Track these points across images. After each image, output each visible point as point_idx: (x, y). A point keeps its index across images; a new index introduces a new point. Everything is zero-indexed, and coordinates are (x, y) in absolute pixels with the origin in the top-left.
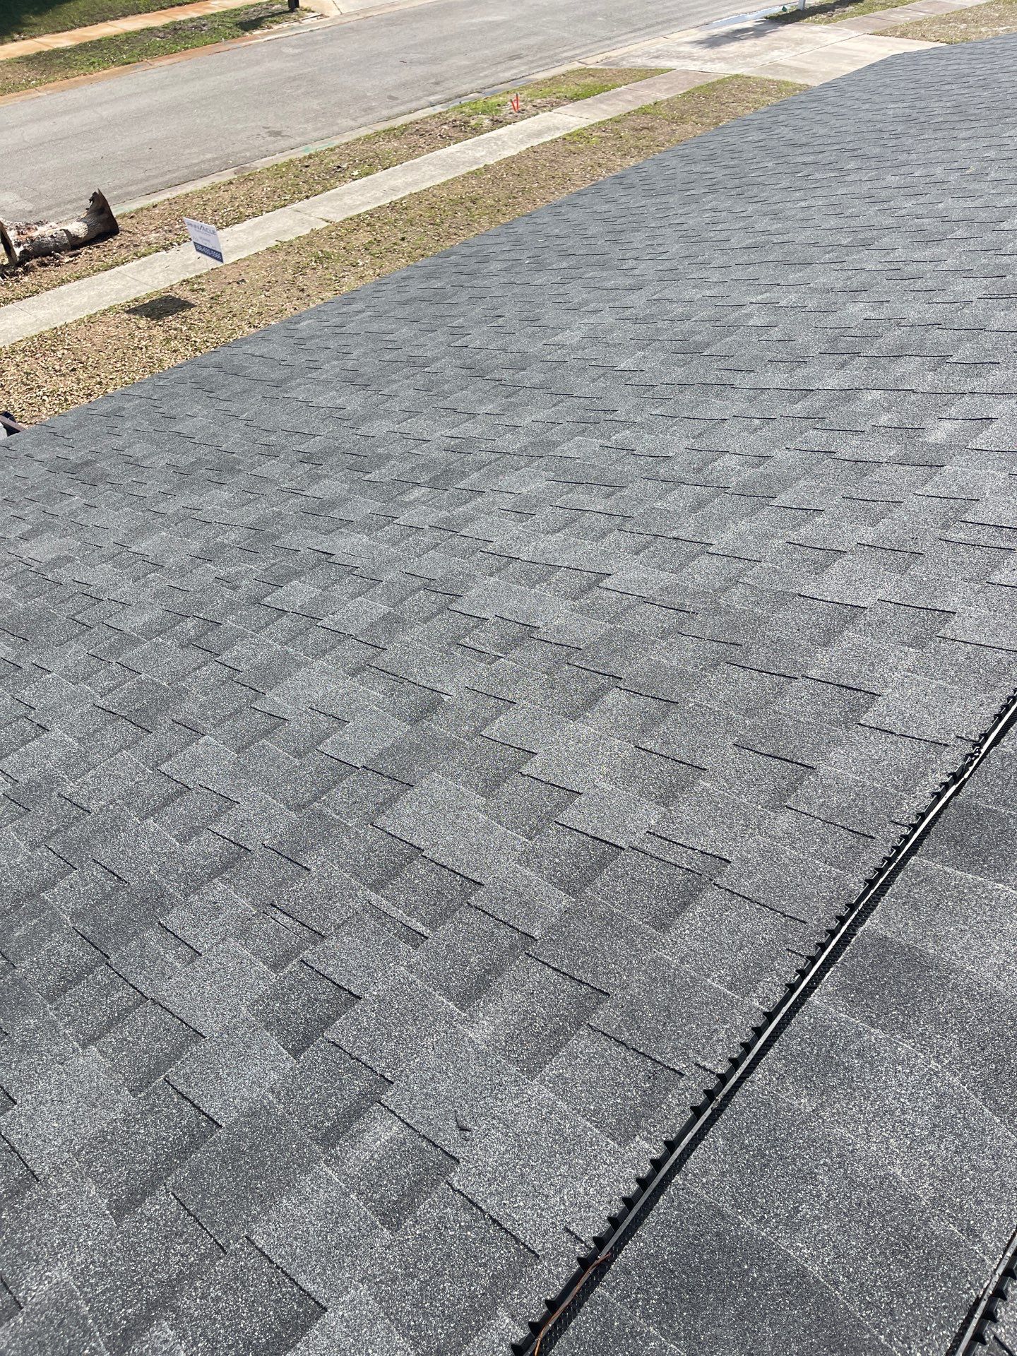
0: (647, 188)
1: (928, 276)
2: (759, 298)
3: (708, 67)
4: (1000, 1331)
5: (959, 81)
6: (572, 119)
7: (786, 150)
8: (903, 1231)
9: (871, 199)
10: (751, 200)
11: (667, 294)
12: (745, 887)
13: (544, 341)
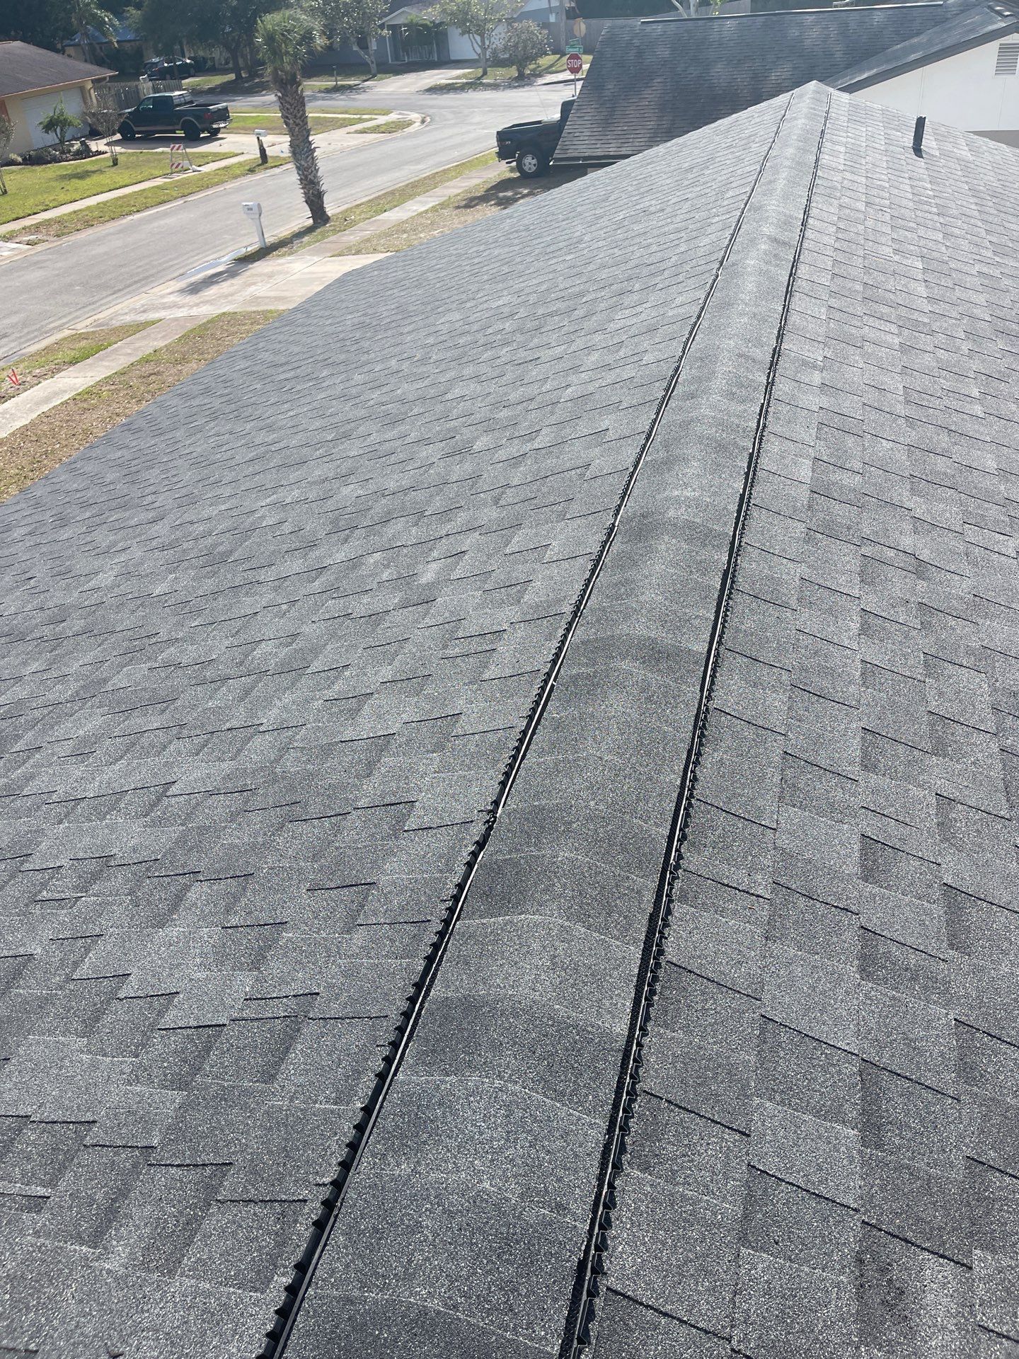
0: (153, 428)
1: (399, 450)
2: (268, 500)
3: (194, 311)
4: (612, 1281)
5: (399, 285)
6: (76, 381)
7: (270, 371)
8: (502, 1234)
9: (345, 397)
10: (248, 419)
11: (187, 517)
12: (335, 1009)
13: (80, 590)
